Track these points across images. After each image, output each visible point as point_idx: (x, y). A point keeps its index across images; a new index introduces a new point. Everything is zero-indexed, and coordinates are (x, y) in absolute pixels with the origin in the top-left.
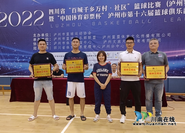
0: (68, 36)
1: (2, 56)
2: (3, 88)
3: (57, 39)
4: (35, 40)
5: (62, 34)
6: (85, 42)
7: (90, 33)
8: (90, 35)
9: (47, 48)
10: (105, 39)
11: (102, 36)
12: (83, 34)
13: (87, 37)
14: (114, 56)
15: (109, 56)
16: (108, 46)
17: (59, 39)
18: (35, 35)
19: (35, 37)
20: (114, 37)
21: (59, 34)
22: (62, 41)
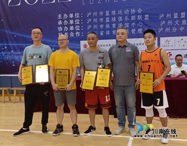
0: (107, 17)
1: (16, 47)
2: (20, 92)
3: (92, 20)
4: (60, 23)
5: (98, 14)
6: (133, 24)
7: (140, 11)
8: (140, 14)
9: (77, 34)
10: (163, 19)
11: (158, 15)
12: (130, 12)
13: (137, 17)
14: (177, 43)
15: (169, 45)
16: (168, 29)
17: (95, 20)
18: (60, 17)
19: (60, 20)
20: (176, 16)
21: (95, 14)
22: (99, 23)
